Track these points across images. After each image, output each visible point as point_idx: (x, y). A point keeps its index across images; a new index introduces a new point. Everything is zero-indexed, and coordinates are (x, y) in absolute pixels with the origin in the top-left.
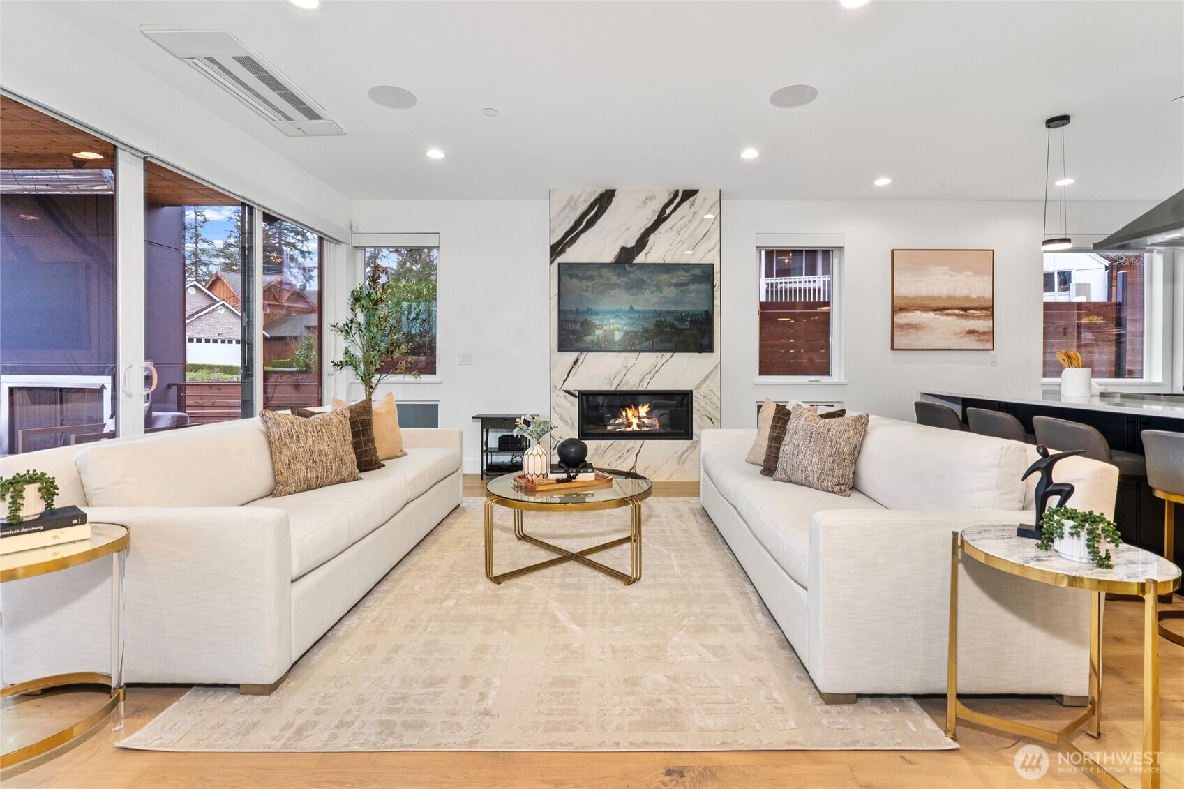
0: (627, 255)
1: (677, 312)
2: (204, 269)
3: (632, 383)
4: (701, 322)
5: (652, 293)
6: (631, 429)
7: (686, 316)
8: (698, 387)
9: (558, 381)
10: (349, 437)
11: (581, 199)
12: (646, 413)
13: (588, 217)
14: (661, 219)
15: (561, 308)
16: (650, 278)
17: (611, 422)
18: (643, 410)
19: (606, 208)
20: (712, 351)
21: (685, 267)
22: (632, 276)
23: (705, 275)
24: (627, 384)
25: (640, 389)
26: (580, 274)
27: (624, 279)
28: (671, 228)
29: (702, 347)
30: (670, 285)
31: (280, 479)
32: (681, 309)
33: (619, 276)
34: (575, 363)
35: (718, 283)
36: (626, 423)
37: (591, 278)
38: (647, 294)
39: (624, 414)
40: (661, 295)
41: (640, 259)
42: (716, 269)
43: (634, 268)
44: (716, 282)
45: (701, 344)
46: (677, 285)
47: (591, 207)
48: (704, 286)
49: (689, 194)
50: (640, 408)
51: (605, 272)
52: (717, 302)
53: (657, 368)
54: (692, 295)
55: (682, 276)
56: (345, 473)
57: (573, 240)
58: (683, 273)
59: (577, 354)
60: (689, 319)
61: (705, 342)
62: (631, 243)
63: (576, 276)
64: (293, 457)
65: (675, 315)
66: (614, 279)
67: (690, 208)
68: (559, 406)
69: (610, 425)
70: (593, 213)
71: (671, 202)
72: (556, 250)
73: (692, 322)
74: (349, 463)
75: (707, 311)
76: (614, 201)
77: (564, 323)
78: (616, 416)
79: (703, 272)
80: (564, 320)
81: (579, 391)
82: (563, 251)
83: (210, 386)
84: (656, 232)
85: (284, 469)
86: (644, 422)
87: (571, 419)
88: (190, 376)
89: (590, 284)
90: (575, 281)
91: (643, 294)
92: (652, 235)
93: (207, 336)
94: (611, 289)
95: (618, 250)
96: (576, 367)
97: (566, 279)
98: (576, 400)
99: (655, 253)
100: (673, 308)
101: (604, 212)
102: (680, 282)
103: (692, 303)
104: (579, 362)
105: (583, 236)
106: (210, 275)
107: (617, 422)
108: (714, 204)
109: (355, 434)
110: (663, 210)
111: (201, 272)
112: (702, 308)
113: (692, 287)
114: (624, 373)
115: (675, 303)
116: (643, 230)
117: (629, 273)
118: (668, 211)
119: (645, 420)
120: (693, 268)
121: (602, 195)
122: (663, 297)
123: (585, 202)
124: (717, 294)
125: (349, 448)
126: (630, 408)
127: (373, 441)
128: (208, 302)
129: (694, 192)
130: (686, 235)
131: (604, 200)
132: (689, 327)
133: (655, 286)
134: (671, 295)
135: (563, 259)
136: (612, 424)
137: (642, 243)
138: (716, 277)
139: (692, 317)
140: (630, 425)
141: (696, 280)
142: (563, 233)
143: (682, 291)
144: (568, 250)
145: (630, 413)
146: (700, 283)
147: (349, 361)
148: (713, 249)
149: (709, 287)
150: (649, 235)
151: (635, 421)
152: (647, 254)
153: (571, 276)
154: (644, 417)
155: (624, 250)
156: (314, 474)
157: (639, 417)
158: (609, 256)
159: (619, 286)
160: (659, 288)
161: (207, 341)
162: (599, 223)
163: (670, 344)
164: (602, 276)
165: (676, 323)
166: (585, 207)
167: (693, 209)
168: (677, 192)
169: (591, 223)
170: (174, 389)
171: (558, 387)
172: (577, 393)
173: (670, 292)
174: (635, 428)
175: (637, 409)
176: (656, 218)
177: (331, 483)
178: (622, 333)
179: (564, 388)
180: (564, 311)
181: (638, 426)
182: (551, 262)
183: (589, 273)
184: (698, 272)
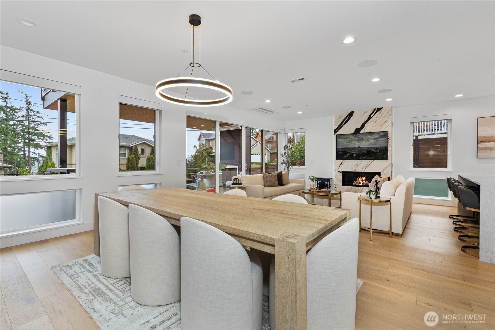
0: (357, 131)
1: (375, 147)
2: (254, 130)
3: (359, 170)
4: (383, 150)
5: (366, 142)
6: (360, 185)
7: (378, 148)
8: (383, 171)
9: (336, 168)
10: (277, 178)
11: (343, 115)
12: (365, 179)
13: (345, 120)
14: (369, 118)
15: (337, 147)
16: (365, 137)
17: (354, 182)
18: (364, 178)
19: (351, 117)
20: (387, 159)
21: (377, 133)
22: (359, 137)
23: (385, 135)
24: (358, 169)
25: (362, 171)
26: (343, 137)
27: (357, 138)
28: (373, 121)
29: (384, 158)
30: (372, 139)
31: (265, 184)
32: (376, 146)
33: (355, 137)
34: (341, 163)
35: (390, 137)
36: (359, 183)
37: (346, 138)
38: (364, 142)
39: (358, 179)
40: (369, 142)
41: (362, 131)
42: (389, 132)
43: (360, 134)
44: (389, 137)
45: (383, 157)
46: (374, 139)
47: (346, 117)
48: (385, 139)
49: (379, 109)
50: (363, 177)
51: (350, 136)
52: (389, 143)
53: (368, 165)
54: (380, 142)
55: (377, 136)
56: (276, 185)
57: (341, 128)
58: (377, 135)
59: (342, 161)
60: (379, 149)
61: (385, 156)
62: (359, 127)
63: (342, 138)
64: (267, 181)
65: (374, 148)
66: (353, 138)
67: (380, 114)
68: (337, 176)
69: (354, 183)
70: (347, 119)
71: (373, 112)
72: (336, 131)
73: (380, 150)
74: (276, 183)
75: (385, 147)
76: (354, 114)
77: (338, 152)
78: (356, 180)
79: (384, 134)
80: (338, 151)
81: (343, 172)
82: (338, 131)
83: (256, 168)
84: (368, 123)
85: (266, 183)
86: (364, 183)
87: (340, 179)
88: (252, 165)
89: (346, 140)
90: (341, 140)
91: (363, 142)
92: (366, 123)
93: (255, 153)
94: (352, 141)
95: (355, 129)
96: (342, 164)
97: (338, 139)
98: (342, 174)
99: (368, 129)
100: (373, 146)
101: (351, 118)
102: (376, 138)
103: (380, 144)
104: (343, 163)
105: (344, 126)
106: (256, 132)
107: (356, 182)
108: (389, 111)
109: (278, 178)
110: (370, 115)
111: (254, 132)
112: (384, 145)
113: (380, 139)
114: (357, 166)
115: (374, 144)
116: (363, 122)
117: (358, 136)
118: (372, 116)
119: (364, 182)
120: (380, 133)
121: (350, 113)
122: (370, 143)
123: (344, 116)
124: (389, 141)
125: (277, 180)
126: (360, 178)
127: (282, 180)
128: (256, 142)
129: (381, 108)
130: (378, 123)
131: (351, 114)
132: (379, 152)
133: (367, 139)
134: (372, 142)
135: (337, 133)
136: (355, 183)
137: (363, 126)
138: (389, 135)
139: (380, 149)
140: (360, 183)
141: (382, 136)
142: (338, 126)
143: (376, 141)
144: (339, 131)
145: (360, 179)
146: (383, 138)
147: (283, 162)
148: (388, 126)
149: (386, 139)
150: (365, 124)
151: (361, 182)
152: (364, 130)
153: (340, 138)
154: (364, 181)
155: (357, 129)
156: (270, 184)
157: (363, 181)
158: (352, 131)
159: (355, 140)
160: (368, 140)
161: (255, 155)
162: (349, 122)
163: (372, 158)
164: (349, 138)
165: (374, 151)
166: (345, 117)
167: (381, 114)
168: (375, 109)
169: (346, 122)
170: (249, 169)
171: (336, 170)
172: (342, 172)
173: (372, 141)
174: (361, 184)
175: (362, 178)
176: (367, 118)
177: (273, 186)
178: (356, 155)
179: (338, 171)
180: (338, 148)
181: (363, 184)
182: (334, 134)
183: (345, 137)
184: (382, 134)
